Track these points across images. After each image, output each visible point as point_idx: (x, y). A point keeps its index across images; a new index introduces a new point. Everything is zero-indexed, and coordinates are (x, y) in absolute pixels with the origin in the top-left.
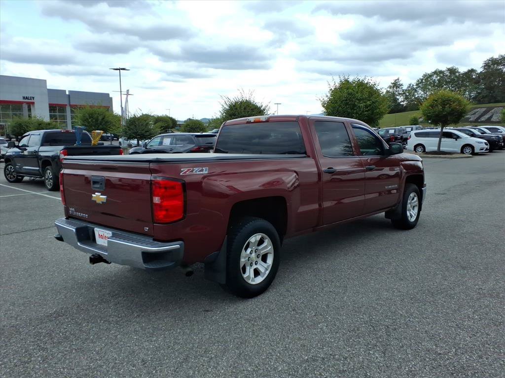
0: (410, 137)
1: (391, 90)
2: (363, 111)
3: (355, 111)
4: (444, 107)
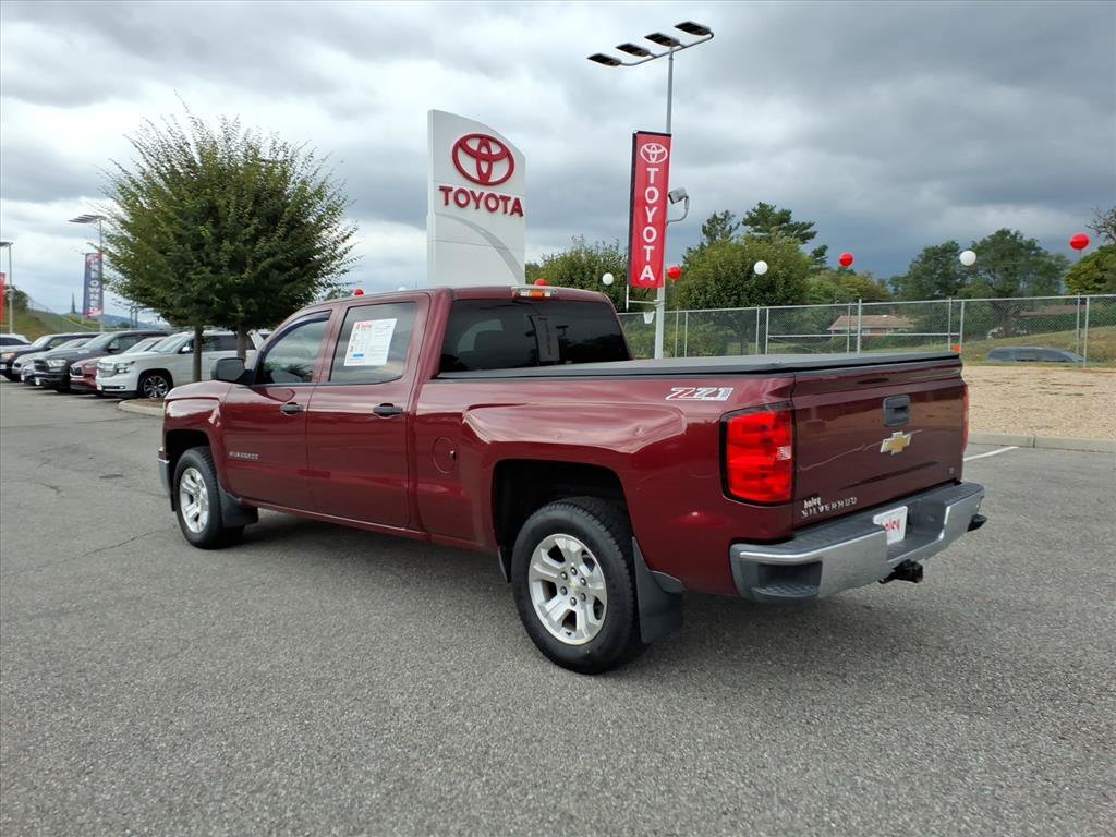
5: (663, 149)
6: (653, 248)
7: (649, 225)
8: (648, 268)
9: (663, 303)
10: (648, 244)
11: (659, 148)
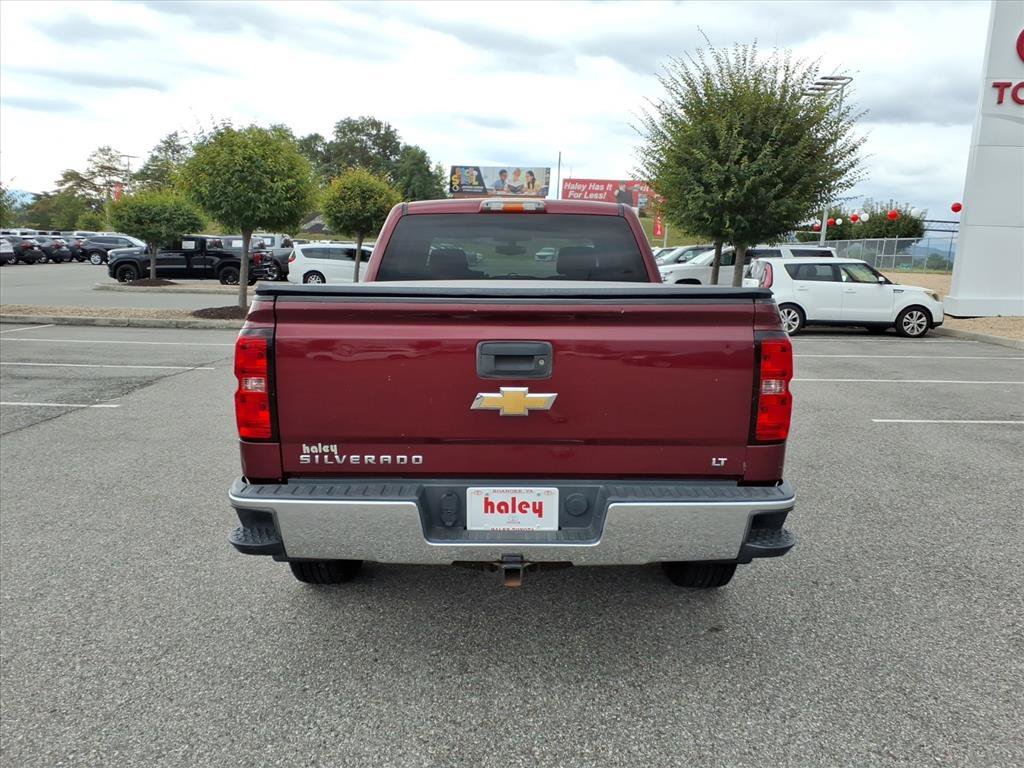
0: (294, 257)
1: (161, 156)
2: (279, 200)
3: (263, 197)
4: (364, 204)
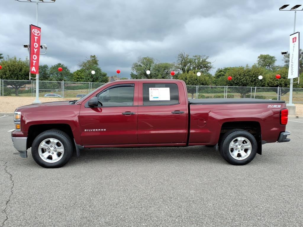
5: (39, 32)
6: (35, 61)
7: (35, 54)
8: (34, 68)
9: (38, 79)
10: (34, 60)
11: (38, 31)
